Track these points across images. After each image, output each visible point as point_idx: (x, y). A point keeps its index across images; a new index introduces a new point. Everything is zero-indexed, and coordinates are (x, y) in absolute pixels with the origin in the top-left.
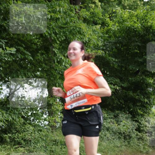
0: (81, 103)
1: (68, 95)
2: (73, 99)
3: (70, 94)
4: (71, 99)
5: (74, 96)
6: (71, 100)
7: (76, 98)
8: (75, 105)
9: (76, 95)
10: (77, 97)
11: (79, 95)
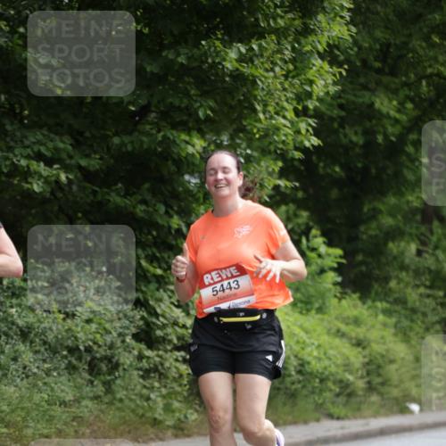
0: (240, 304)
1: (207, 283)
2: (220, 294)
3: (212, 282)
4: (215, 293)
5: (222, 285)
6: (214, 295)
7: (227, 292)
8: (224, 306)
9: (229, 283)
10: (231, 288)
11: (237, 284)
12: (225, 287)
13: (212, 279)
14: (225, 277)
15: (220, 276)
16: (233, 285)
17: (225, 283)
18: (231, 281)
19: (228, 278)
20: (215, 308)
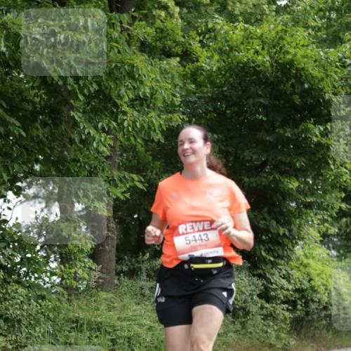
0: (211, 253)
1: (181, 233)
2: (193, 243)
3: (185, 232)
4: (188, 242)
5: (194, 236)
6: (187, 244)
7: (199, 242)
8: (197, 254)
9: (200, 235)
10: (202, 240)
11: (207, 237)
12: (197, 238)
13: (186, 229)
14: (196, 229)
15: (193, 228)
16: (204, 237)
17: (197, 235)
18: (202, 233)
19: (199, 231)
20: (189, 255)
